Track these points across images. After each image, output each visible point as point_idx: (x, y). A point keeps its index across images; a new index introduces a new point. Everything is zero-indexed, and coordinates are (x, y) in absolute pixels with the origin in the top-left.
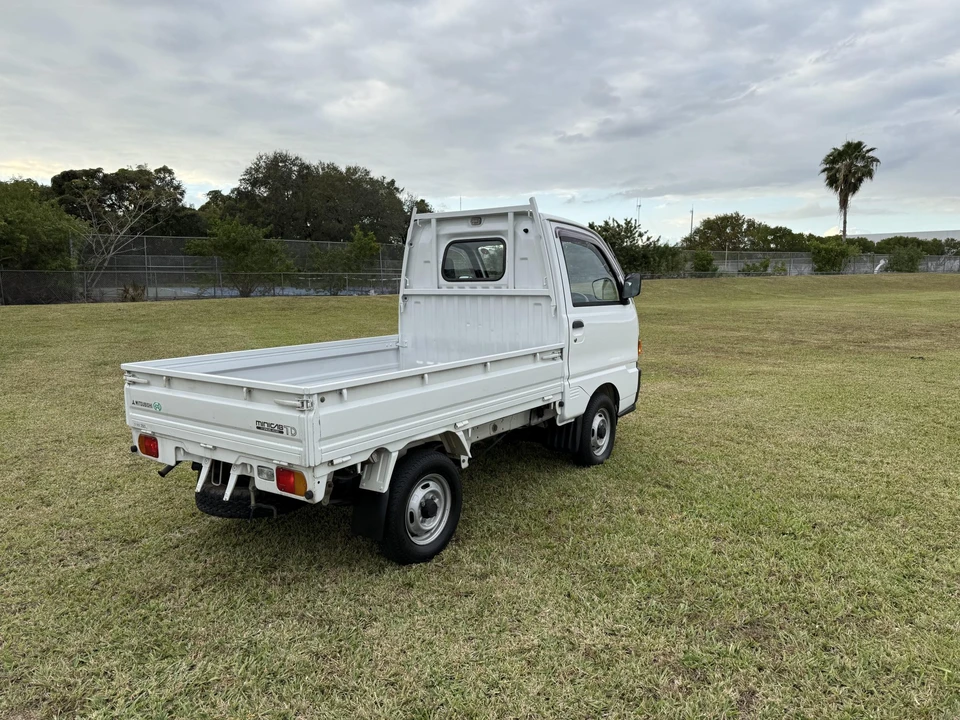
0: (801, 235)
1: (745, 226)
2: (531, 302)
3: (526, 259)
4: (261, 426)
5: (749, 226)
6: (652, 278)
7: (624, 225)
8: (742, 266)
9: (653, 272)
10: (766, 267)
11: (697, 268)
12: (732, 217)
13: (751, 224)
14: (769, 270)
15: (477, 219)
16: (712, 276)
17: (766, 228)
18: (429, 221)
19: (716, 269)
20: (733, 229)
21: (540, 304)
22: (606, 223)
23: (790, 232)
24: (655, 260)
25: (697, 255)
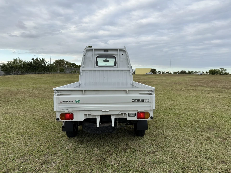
0: (78, 65)
1: (65, 63)
2: (124, 72)
3: (122, 61)
4: (134, 101)
5: (66, 63)
6: (50, 73)
7: (42, 60)
8: (70, 71)
9: (50, 72)
10: (75, 72)
11: (61, 71)
12: (62, 60)
13: (67, 62)
14: (76, 72)
15: (106, 50)
16: (64, 73)
17: (70, 63)
18: (92, 50)
19: (65, 72)
20: (63, 63)
21: (126, 72)
22: (37, 59)
23: (76, 64)
24: (50, 69)
25: (60, 68)
